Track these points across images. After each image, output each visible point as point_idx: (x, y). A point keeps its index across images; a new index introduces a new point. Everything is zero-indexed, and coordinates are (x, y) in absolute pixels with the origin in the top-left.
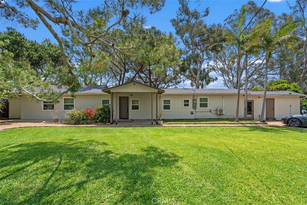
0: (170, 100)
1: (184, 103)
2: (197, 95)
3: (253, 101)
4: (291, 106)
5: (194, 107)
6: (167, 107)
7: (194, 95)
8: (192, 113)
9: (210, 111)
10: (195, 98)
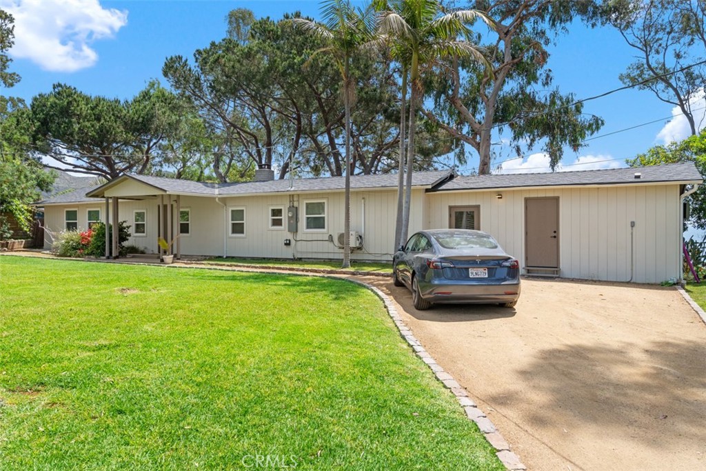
0: (243, 210)
1: (271, 218)
2: (298, 195)
3: (478, 207)
4: (633, 224)
5: (294, 229)
6: (238, 229)
7: (293, 195)
8: (288, 244)
9: (331, 239)
10: (296, 204)
